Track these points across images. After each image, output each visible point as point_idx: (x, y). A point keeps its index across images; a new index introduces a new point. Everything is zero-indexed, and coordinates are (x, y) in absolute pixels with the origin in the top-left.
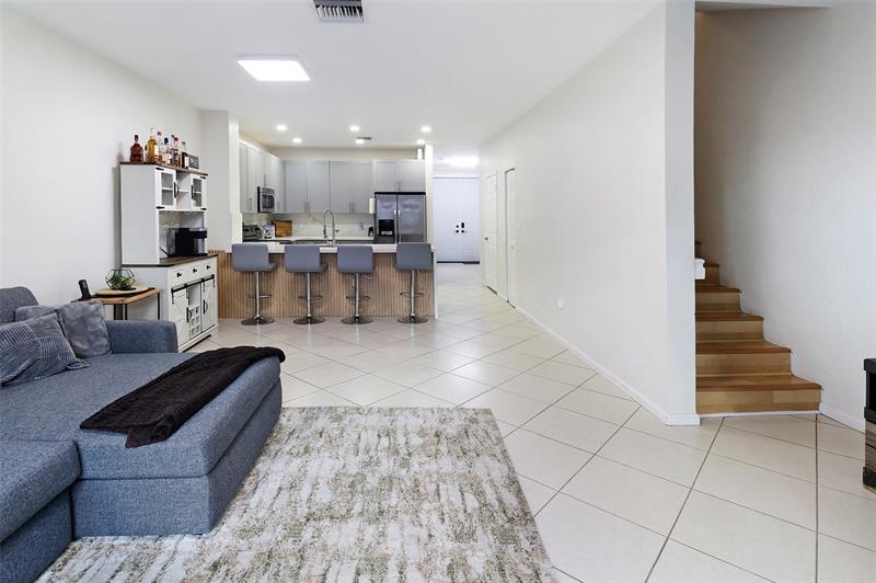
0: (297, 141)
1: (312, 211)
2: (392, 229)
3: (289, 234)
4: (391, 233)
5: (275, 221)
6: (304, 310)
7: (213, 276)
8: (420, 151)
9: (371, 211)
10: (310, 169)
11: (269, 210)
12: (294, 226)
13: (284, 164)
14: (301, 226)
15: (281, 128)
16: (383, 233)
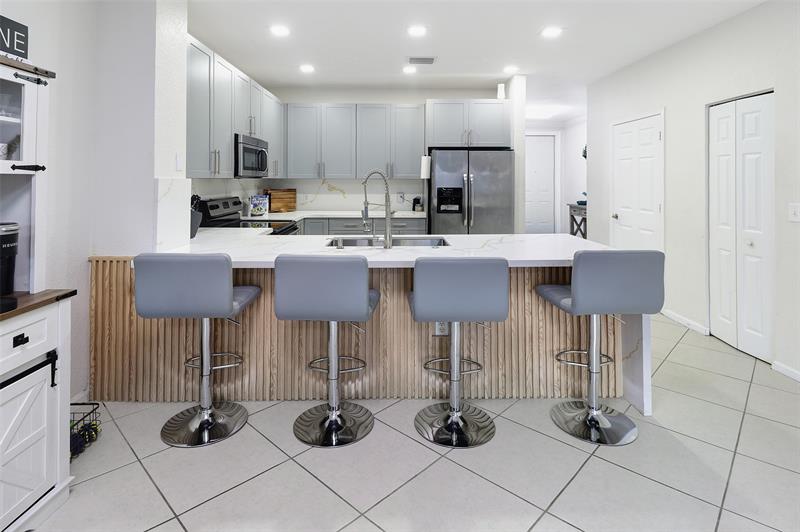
0: (307, 69)
1: (327, 175)
2: (459, 201)
3: (291, 208)
4: (456, 207)
5: (269, 190)
6: (321, 386)
7: (52, 357)
8: (501, 87)
9: (424, 174)
10: (326, 115)
11: (261, 174)
12: (300, 197)
13: (285, 108)
14: (310, 197)
15: (280, 31)
16: (443, 207)
